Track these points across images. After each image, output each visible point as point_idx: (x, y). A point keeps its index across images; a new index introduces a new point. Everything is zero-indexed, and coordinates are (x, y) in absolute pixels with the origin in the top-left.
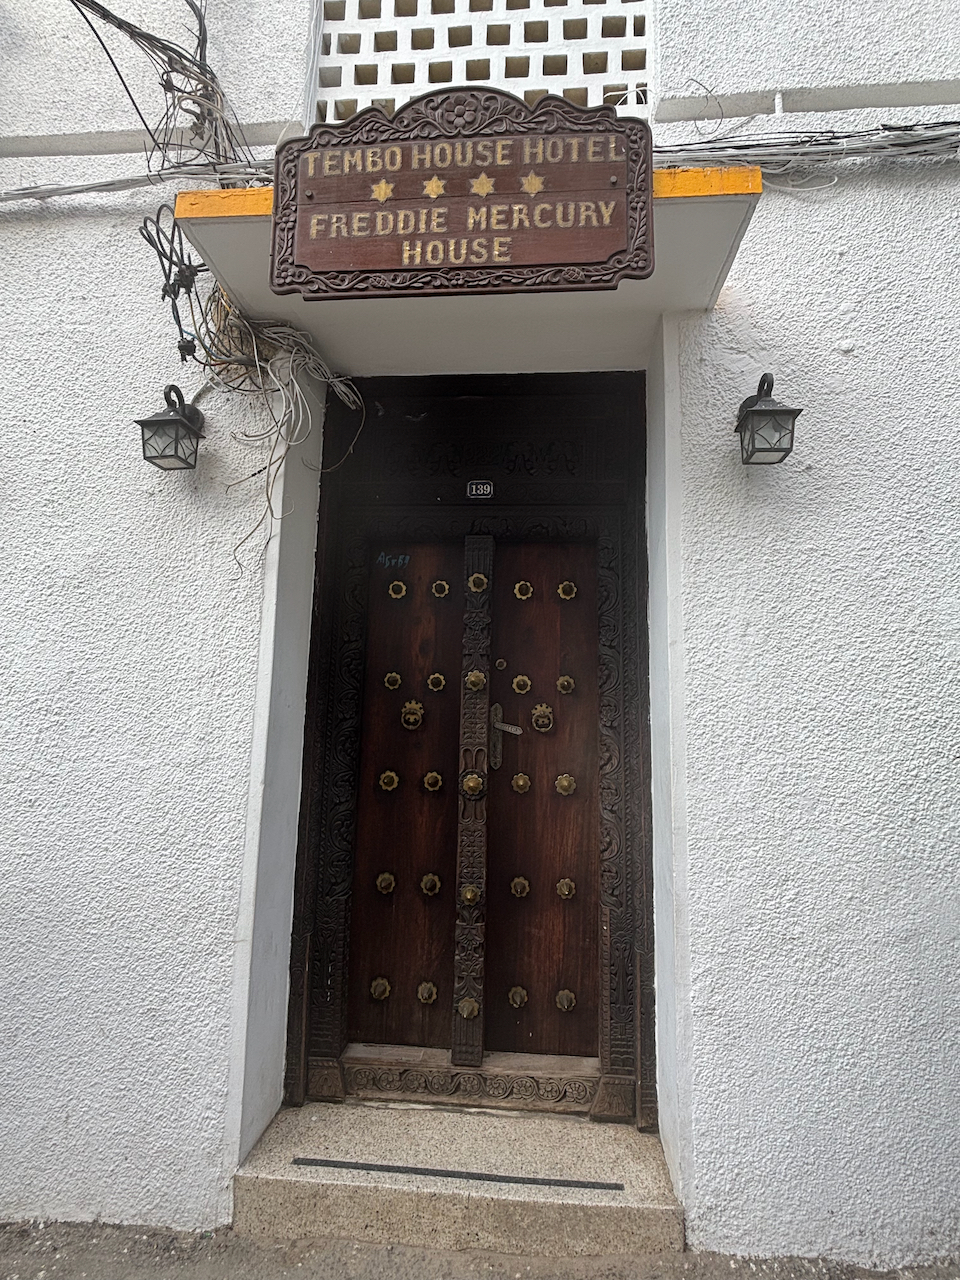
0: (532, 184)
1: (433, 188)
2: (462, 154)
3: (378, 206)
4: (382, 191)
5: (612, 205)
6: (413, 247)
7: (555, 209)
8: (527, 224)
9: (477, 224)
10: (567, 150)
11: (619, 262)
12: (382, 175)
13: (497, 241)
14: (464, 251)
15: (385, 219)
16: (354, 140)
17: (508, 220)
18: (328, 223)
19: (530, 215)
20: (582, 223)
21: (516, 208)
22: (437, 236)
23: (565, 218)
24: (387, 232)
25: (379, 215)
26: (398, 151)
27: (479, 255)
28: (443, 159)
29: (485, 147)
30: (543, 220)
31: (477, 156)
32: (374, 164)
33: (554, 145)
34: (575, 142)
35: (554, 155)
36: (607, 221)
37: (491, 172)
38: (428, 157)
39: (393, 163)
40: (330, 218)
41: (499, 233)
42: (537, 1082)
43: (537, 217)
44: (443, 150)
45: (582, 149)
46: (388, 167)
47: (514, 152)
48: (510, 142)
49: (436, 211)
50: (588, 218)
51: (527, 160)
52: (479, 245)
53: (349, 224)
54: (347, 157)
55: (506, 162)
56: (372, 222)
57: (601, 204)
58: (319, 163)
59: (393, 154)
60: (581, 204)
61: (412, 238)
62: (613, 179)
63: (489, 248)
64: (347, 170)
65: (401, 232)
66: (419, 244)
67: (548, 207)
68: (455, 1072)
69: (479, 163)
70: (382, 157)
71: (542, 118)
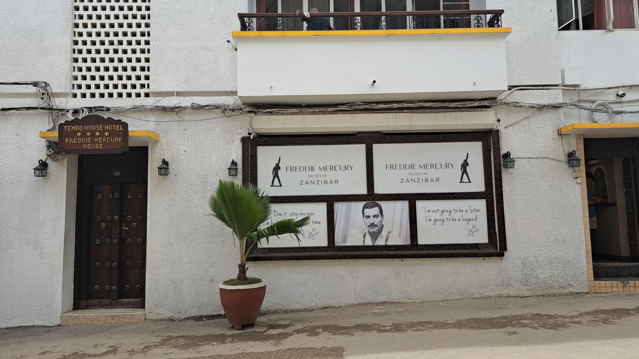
0: (107, 134)
1: (89, 134)
2: (94, 128)
3: (78, 137)
4: (79, 134)
5: (121, 138)
6: (85, 145)
7: (111, 139)
8: (106, 141)
9: (97, 141)
10: (113, 127)
11: (122, 149)
12: (79, 131)
13: (100, 144)
14: (94, 146)
15: (80, 140)
16: (74, 124)
17: (102, 141)
18: (69, 140)
19: (106, 140)
20: (116, 141)
21: (104, 138)
22: (89, 143)
23: (113, 141)
24: (80, 142)
25: (79, 139)
26: (82, 127)
27: (97, 147)
28: (90, 129)
29: (98, 127)
30: (108, 141)
31: (96, 128)
32: (77, 129)
33: (110, 127)
34: (114, 126)
35: (110, 129)
36: (120, 141)
37: (99, 131)
38: (87, 128)
39: (81, 129)
40: (69, 139)
41: (101, 143)
42: (129, 302)
43: (107, 140)
44: (90, 127)
45: (115, 127)
46: (80, 130)
47: (103, 128)
48: (102, 126)
49: (89, 138)
50: (117, 140)
51: (105, 129)
52: (97, 145)
53: (73, 141)
54: (72, 127)
55: (102, 130)
56: (77, 140)
57: (119, 138)
58: (67, 128)
59: (81, 127)
60: (116, 138)
61: (85, 143)
62: (121, 133)
63: (99, 146)
64: (72, 130)
65: (83, 142)
66: (86, 145)
67: (109, 138)
68: (111, 302)
69: (97, 130)
70: (79, 128)
71: (108, 121)
